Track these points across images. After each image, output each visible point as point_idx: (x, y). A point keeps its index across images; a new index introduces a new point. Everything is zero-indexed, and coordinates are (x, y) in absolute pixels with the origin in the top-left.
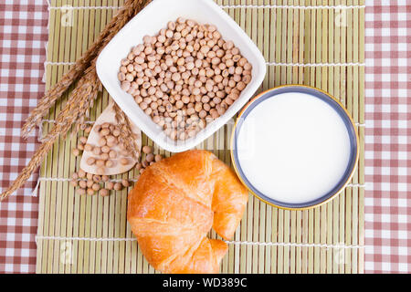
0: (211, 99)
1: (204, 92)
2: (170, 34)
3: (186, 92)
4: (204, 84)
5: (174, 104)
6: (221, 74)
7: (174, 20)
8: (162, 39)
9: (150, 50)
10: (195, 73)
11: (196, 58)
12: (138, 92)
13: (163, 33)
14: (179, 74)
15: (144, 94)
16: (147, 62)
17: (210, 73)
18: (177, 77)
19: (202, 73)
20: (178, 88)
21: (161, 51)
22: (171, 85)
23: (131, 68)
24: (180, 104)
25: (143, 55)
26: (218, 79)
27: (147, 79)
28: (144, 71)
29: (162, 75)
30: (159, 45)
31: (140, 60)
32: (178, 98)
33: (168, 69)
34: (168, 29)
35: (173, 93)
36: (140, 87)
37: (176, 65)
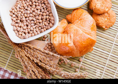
0: (43, 9)
1: (40, 10)
2: (14, 16)
3: (37, 17)
4: (37, 10)
5: (40, 23)
6: (36, 3)
7: (10, 13)
8: (15, 19)
9: (17, 25)
10: (31, 11)
11: (27, 10)
12: (30, 34)
13: (12, 18)
14: (30, 17)
15: (32, 32)
16: (20, 27)
17: (34, 6)
18: (31, 18)
19: (33, 9)
20: (35, 19)
21: (19, 21)
22: (32, 22)
23: (20, 33)
24: (41, 21)
25: (18, 27)
26: (37, 4)
27: (27, 29)
28: (23, 29)
29: (28, 23)
30: (16, 21)
31: (19, 29)
32: (38, 21)
33: (26, 21)
34: (12, 16)
35: (35, 22)
36: (29, 33)
37: (26, 17)
